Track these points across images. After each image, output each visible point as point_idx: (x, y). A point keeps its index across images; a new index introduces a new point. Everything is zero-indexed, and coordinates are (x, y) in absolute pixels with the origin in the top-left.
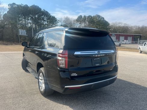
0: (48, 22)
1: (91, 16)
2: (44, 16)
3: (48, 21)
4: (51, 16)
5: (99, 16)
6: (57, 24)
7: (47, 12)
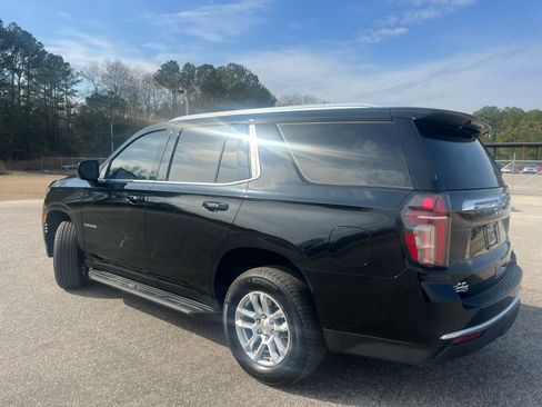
0: (29, 77)
1: (211, 67)
2: (14, 53)
3: (32, 72)
4: (45, 52)
5: (240, 70)
6: (74, 88)
7: (28, 36)
